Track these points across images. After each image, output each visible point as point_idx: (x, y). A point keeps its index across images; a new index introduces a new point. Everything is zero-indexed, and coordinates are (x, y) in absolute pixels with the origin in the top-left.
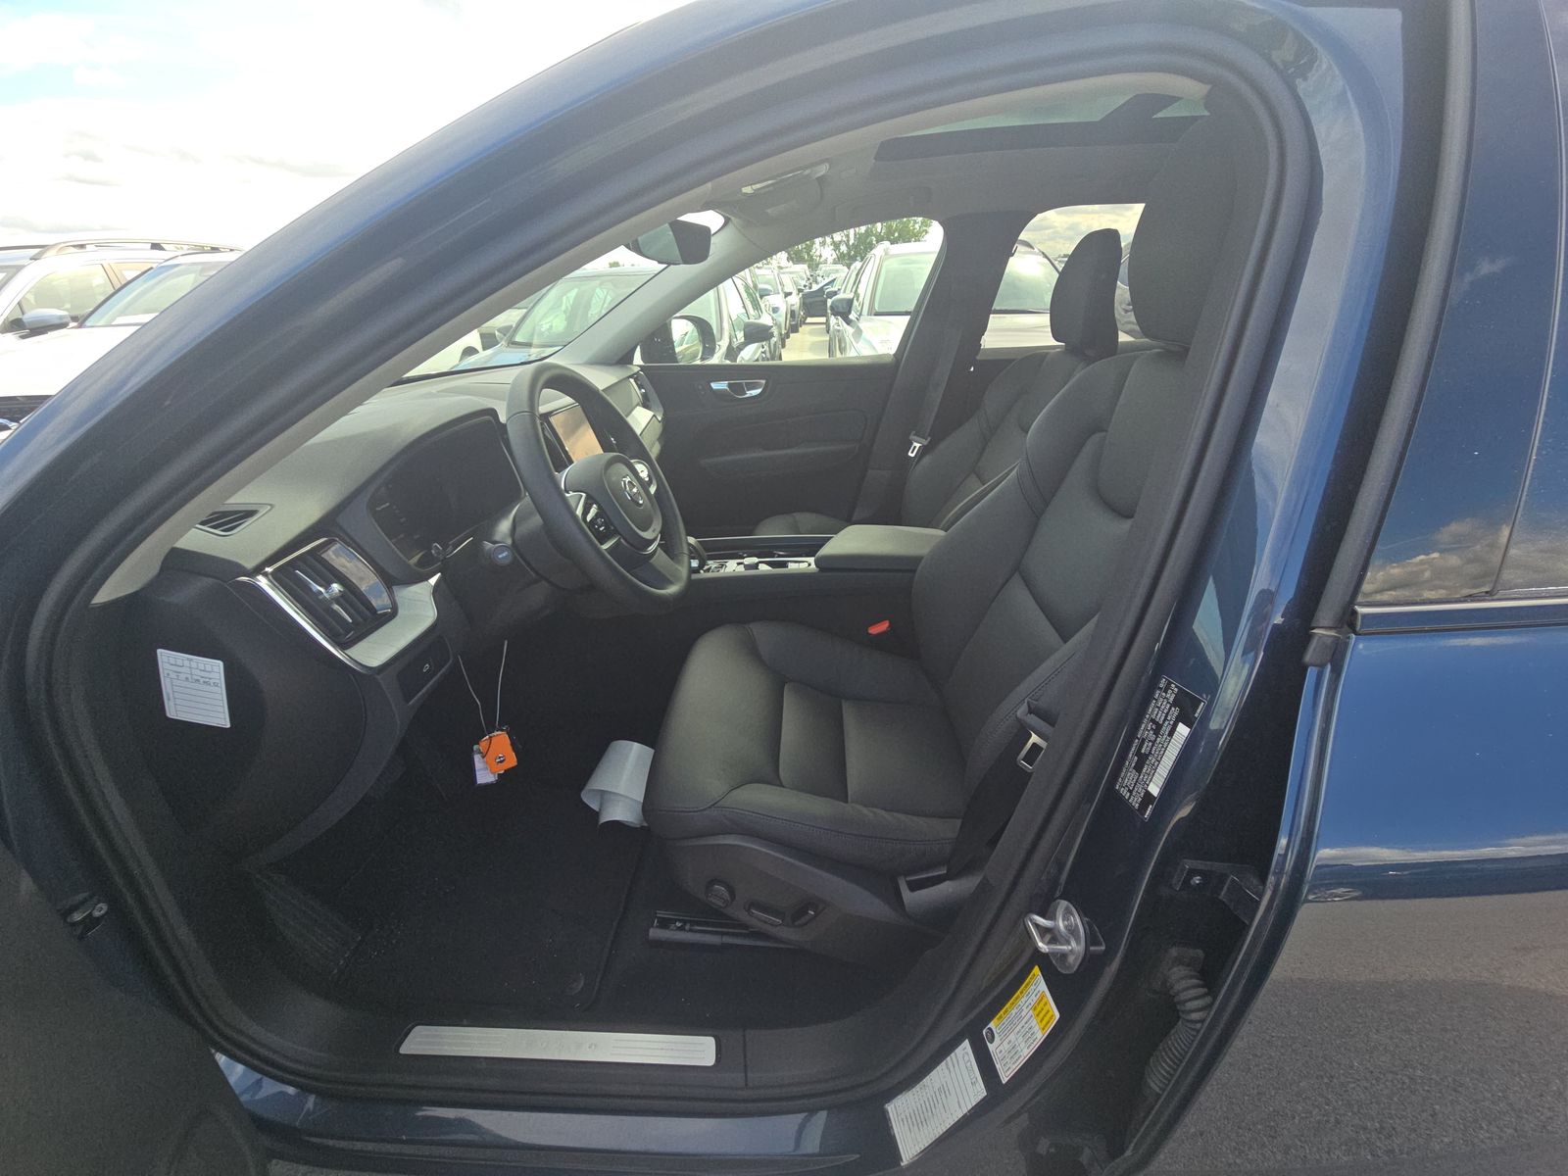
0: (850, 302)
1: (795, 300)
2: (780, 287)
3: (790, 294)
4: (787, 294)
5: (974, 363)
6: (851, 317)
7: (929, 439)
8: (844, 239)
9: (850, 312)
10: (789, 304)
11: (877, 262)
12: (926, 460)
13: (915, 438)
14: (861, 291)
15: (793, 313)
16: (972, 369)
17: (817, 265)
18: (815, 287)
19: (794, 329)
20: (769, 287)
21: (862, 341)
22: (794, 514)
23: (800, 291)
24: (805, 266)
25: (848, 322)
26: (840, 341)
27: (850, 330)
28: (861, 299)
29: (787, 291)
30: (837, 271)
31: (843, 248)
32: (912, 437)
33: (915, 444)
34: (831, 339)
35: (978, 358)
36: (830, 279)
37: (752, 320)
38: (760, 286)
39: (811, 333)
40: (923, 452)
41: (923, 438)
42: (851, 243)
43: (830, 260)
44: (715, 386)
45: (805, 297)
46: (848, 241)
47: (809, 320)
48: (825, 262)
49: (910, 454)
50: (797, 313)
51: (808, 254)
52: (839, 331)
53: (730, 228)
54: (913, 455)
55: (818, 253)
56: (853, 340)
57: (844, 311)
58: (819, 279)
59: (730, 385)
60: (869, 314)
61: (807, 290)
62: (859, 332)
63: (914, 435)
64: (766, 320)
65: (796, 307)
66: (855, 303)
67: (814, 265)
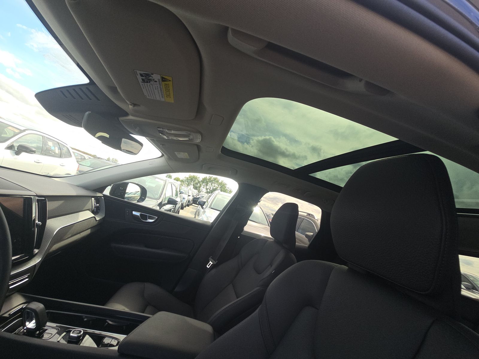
0: (205, 203)
1: (191, 198)
2: (187, 193)
3: (190, 196)
4: (189, 196)
5: (241, 235)
6: (204, 207)
7: (217, 261)
8: (209, 188)
9: (204, 205)
10: (189, 198)
11: (216, 194)
12: (213, 271)
13: (211, 259)
14: (209, 201)
15: (189, 201)
16: (239, 237)
17: (200, 192)
18: (198, 197)
19: (188, 205)
20: (184, 192)
21: (204, 215)
22: (146, 284)
23: (193, 196)
24: (197, 191)
25: (203, 208)
26: (199, 212)
27: (202, 210)
28: (208, 203)
29: (189, 195)
30: (205, 195)
31: (209, 190)
32: (210, 259)
33: (210, 262)
34: (196, 211)
35: (241, 233)
36: (203, 196)
37: (173, 198)
38: (181, 190)
39: (192, 208)
40: (213, 267)
41: (214, 260)
42: (211, 190)
43: (204, 192)
44: (134, 213)
45: (194, 198)
46: (210, 189)
47: (193, 204)
48: (203, 192)
49: (207, 266)
50: (190, 202)
51: (199, 189)
52: (199, 210)
53: (163, 158)
54: (208, 267)
55: (202, 189)
56: (202, 214)
57: (202, 204)
58: (200, 195)
59: (141, 215)
60: (209, 207)
61: (195, 197)
62: (204, 212)
63: (211, 258)
64: (178, 199)
65: (190, 200)
66: (206, 203)
67: (199, 192)
